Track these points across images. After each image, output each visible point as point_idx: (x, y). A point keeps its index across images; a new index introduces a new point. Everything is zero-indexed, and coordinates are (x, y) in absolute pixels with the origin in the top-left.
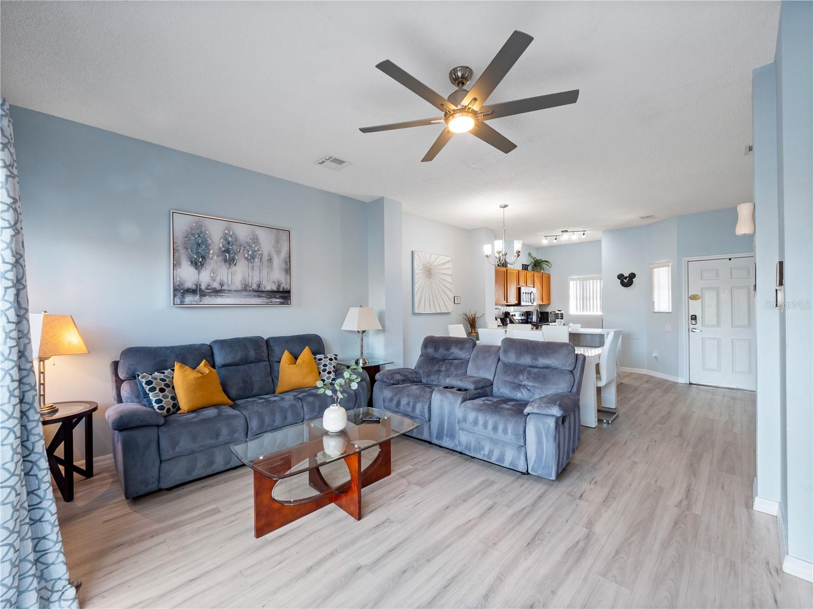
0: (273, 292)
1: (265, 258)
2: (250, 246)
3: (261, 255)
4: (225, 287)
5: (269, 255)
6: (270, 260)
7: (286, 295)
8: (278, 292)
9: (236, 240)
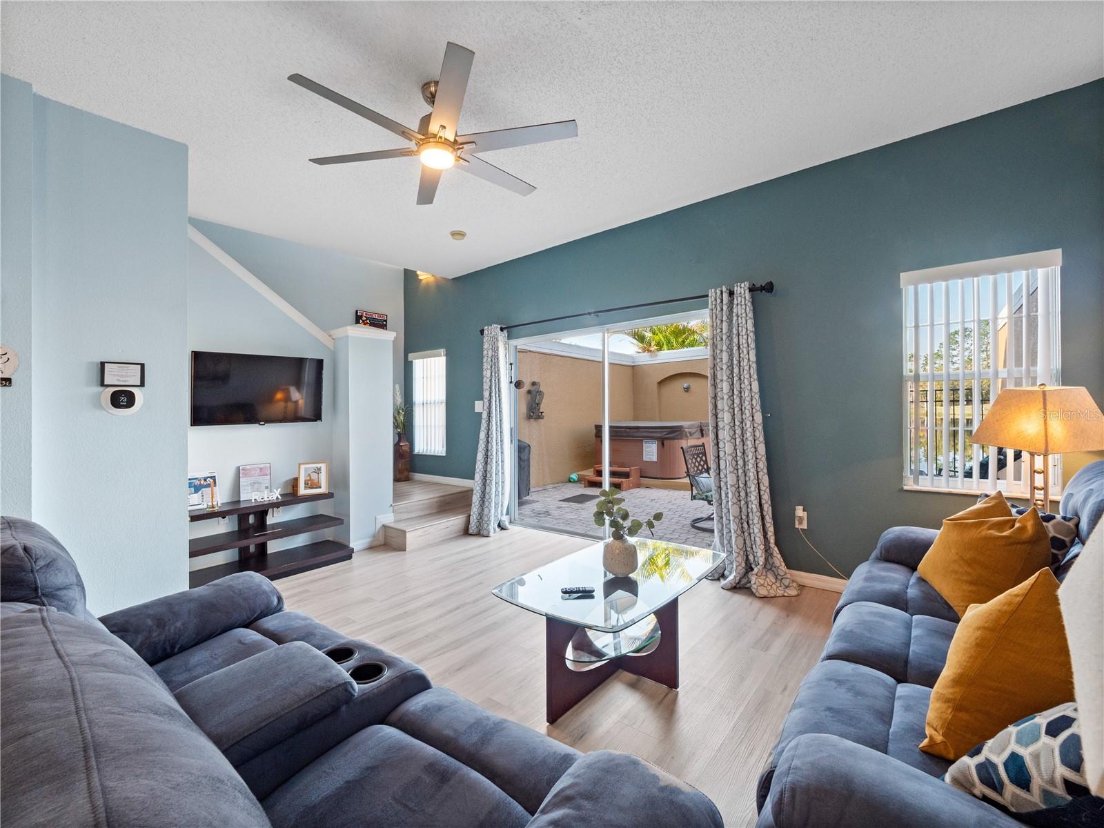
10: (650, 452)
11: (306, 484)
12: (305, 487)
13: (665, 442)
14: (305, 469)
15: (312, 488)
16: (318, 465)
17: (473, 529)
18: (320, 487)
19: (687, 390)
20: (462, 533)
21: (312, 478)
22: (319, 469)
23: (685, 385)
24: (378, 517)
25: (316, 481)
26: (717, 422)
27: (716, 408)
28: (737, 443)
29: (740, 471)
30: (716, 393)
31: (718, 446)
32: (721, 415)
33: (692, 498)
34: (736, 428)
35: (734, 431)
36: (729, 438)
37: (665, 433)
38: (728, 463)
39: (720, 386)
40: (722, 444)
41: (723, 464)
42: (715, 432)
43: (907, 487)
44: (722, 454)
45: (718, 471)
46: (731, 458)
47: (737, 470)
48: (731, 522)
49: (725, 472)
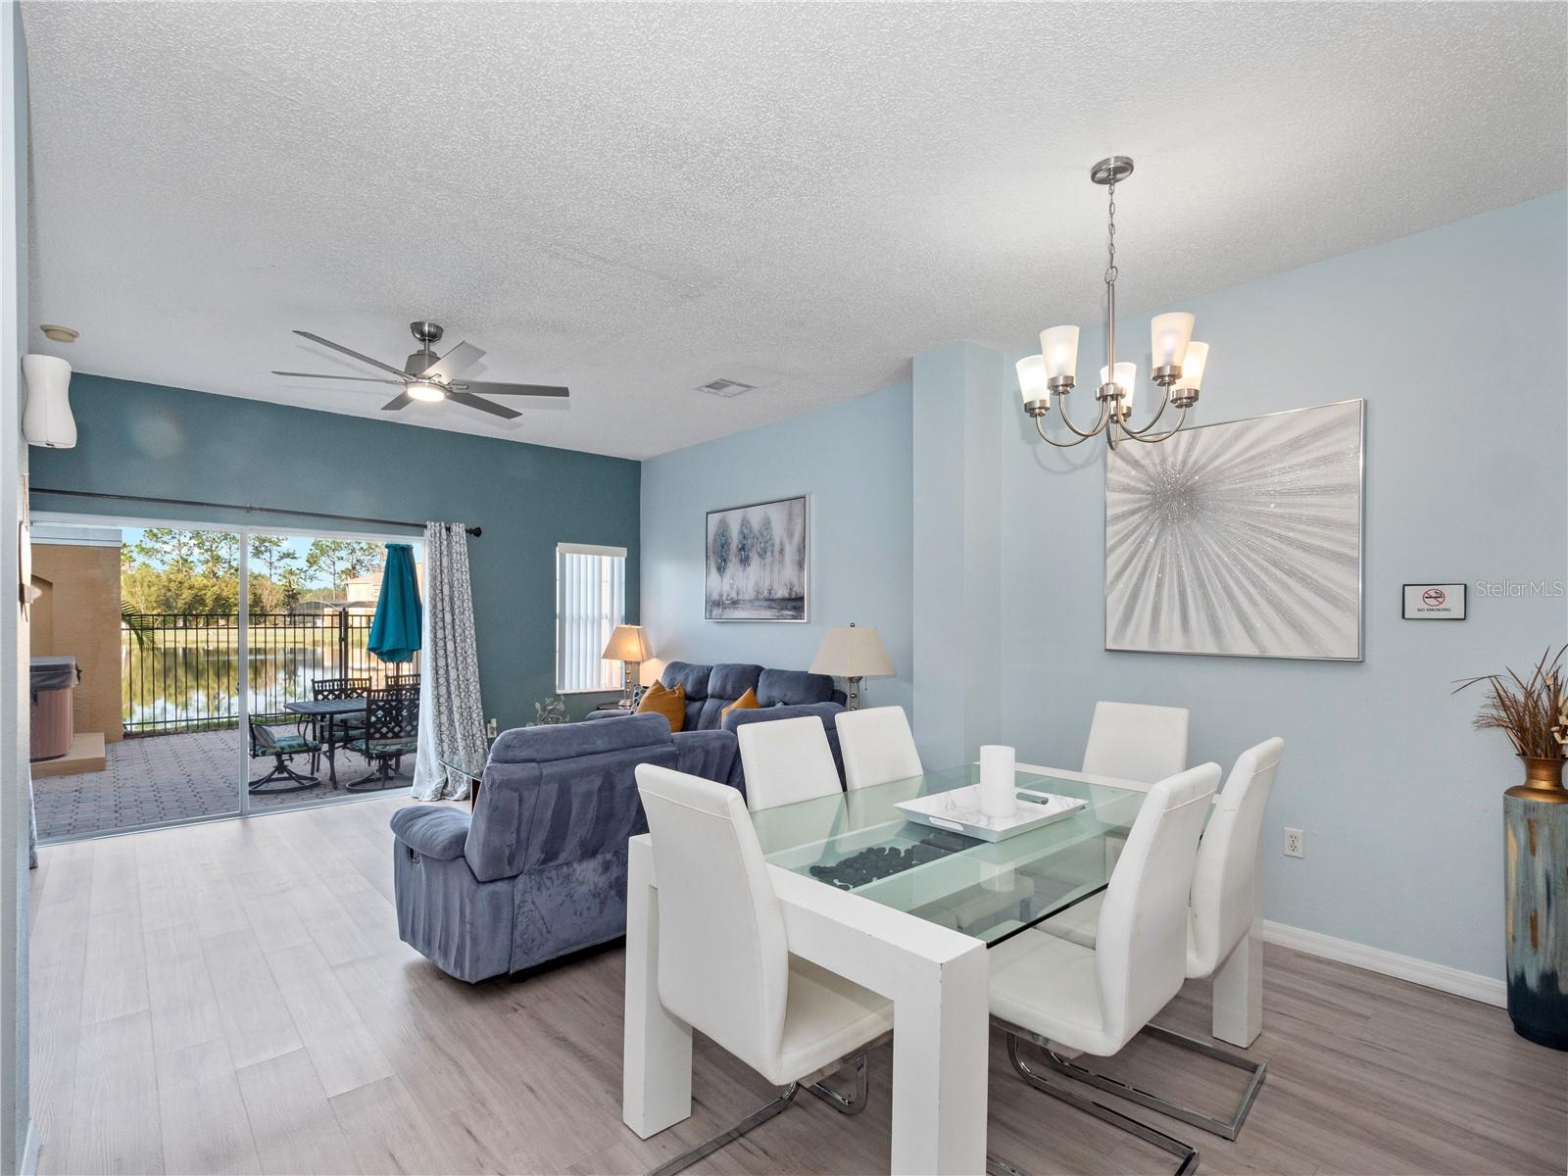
0: (784, 599)
1: (777, 548)
2: (762, 535)
3: (773, 545)
4: (740, 597)
5: (782, 544)
6: (782, 551)
7: (799, 603)
8: (790, 599)
9: (751, 532)
13: (41, 694)
26: (436, 651)
27: (435, 637)
28: (460, 669)
29: (463, 694)
30: (436, 623)
31: (437, 673)
32: (441, 644)
33: (254, 756)
34: (458, 655)
35: (457, 658)
36: (453, 665)
37: (39, 679)
38: (453, 688)
39: (440, 615)
40: (442, 672)
41: (443, 690)
42: (436, 659)
43: (558, 692)
44: (442, 680)
45: (438, 697)
46: (455, 683)
47: (460, 693)
48: (459, 740)
49: (446, 696)
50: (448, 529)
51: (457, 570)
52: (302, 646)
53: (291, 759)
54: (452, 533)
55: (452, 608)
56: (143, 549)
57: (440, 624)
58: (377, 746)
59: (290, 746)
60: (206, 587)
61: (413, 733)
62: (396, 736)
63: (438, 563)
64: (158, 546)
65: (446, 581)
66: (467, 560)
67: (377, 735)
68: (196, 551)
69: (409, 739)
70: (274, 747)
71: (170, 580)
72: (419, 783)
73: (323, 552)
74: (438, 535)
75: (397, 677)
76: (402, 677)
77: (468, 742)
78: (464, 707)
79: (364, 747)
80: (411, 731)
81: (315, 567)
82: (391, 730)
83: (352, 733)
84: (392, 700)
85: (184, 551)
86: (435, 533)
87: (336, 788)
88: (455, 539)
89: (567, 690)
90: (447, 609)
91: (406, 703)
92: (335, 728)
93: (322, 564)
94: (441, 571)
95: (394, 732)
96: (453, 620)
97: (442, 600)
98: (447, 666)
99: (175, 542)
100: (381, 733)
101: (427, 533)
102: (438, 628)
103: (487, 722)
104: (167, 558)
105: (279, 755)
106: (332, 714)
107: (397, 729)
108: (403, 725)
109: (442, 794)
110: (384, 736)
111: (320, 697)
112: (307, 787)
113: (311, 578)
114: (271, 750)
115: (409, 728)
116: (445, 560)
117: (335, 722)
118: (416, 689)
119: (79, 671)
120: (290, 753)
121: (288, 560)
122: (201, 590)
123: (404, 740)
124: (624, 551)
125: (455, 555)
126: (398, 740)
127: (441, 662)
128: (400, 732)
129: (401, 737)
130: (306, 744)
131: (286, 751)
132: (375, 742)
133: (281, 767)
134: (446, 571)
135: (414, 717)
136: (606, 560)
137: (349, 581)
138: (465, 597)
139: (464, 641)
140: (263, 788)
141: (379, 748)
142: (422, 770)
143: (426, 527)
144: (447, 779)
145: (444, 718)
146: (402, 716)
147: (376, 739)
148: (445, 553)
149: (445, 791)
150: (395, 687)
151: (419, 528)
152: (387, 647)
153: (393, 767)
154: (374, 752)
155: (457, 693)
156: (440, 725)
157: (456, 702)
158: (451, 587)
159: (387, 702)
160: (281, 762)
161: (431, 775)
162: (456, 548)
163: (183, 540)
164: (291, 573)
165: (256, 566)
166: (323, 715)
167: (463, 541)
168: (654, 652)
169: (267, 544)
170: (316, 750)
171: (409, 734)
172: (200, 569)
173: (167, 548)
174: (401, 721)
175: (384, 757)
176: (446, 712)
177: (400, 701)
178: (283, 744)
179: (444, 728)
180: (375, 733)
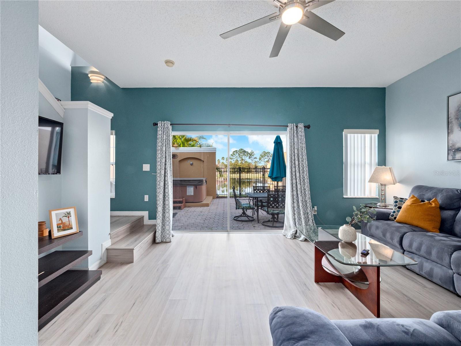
10: (190, 191)
11: (59, 227)
12: (58, 230)
13: (197, 186)
14: (56, 214)
15: (64, 230)
16: (68, 210)
17: (158, 240)
18: (72, 228)
19: (192, 164)
20: (152, 244)
21: (64, 221)
22: (69, 213)
23: (191, 163)
24: (103, 244)
25: (67, 223)
26: (292, 177)
27: (292, 171)
28: (302, 184)
29: (303, 195)
30: (292, 165)
31: (292, 186)
32: (294, 174)
33: (236, 209)
34: (301, 178)
35: (300, 180)
36: (299, 183)
37: (197, 183)
38: (299, 192)
39: (293, 162)
40: (294, 185)
41: (295, 193)
42: (292, 180)
43: (345, 197)
44: (294, 189)
45: (293, 196)
46: (300, 190)
47: (302, 195)
48: (302, 215)
49: (296, 196)
50: (297, 127)
51: (301, 143)
52: (258, 178)
53: (247, 211)
54: (298, 128)
55: (298, 159)
56: (230, 158)
57: (294, 165)
58: (271, 211)
59: (246, 207)
60: (240, 165)
61: (283, 207)
62: (277, 207)
63: (293, 140)
64: (233, 157)
65: (296, 147)
66: (304, 138)
67: (271, 207)
68: (239, 158)
69: (281, 209)
70: (241, 207)
71: (235, 164)
72: (286, 230)
73: (262, 157)
74: (293, 129)
75: (277, 186)
76: (279, 186)
77: (306, 215)
78: (304, 200)
79: (267, 210)
80: (282, 206)
81: (261, 160)
82: (275, 205)
83: (264, 204)
84: (276, 195)
85: (237, 158)
86: (292, 128)
87: (259, 223)
88: (299, 130)
89: (349, 196)
90: (296, 159)
91: (280, 196)
92: (258, 202)
93: (262, 160)
94: (294, 143)
95: (276, 206)
96: (299, 164)
97: (294, 155)
98: (296, 183)
99: (235, 156)
100: (272, 206)
101: (288, 129)
102: (293, 167)
103: (313, 207)
104: (234, 160)
105: (243, 209)
106: (257, 198)
107: (277, 205)
108: (280, 204)
109: (295, 236)
110: (273, 207)
111: (255, 192)
112: (251, 220)
113: (260, 163)
114: (240, 208)
115: (281, 205)
116: (296, 139)
117: (258, 200)
118: (284, 191)
119: (206, 181)
120: (246, 209)
121: (255, 159)
122: (240, 166)
123: (280, 209)
124: (377, 131)
125: (299, 136)
126: (278, 209)
127: (294, 181)
128: (279, 206)
129: (279, 208)
130: (250, 207)
131: (245, 208)
132: (270, 209)
133: (244, 213)
134: (296, 143)
135: (284, 201)
136: (368, 136)
137: (268, 163)
138: (304, 154)
139: (303, 172)
140: (239, 219)
141: (272, 211)
142: (287, 225)
143: (288, 126)
144: (297, 230)
145: (295, 205)
146: (279, 200)
147: (270, 208)
148: (295, 136)
149: (296, 235)
150: (277, 190)
151: (285, 127)
152: (274, 176)
153: (276, 218)
154: (270, 212)
155: (301, 195)
156: (294, 207)
157: (300, 199)
158: (298, 150)
159: (274, 195)
160: (244, 211)
161: (290, 227)
162: (300, 133)
163: (237, 156)
164: (256, 162)
165: (249, 161)
166: (256, 198)
167: (303, 131)
168: (397, 180)
169: (251, 156)
170: (253, 209)
171: (281, 207)
172: (240, 162)
173: (234, 158)
174: (279, 202)
175: (273, 214)
176: (296, 202)
177: (278, 195)
178: (244, 206)
179: (295, 209)
180: (270, 206)
